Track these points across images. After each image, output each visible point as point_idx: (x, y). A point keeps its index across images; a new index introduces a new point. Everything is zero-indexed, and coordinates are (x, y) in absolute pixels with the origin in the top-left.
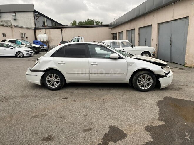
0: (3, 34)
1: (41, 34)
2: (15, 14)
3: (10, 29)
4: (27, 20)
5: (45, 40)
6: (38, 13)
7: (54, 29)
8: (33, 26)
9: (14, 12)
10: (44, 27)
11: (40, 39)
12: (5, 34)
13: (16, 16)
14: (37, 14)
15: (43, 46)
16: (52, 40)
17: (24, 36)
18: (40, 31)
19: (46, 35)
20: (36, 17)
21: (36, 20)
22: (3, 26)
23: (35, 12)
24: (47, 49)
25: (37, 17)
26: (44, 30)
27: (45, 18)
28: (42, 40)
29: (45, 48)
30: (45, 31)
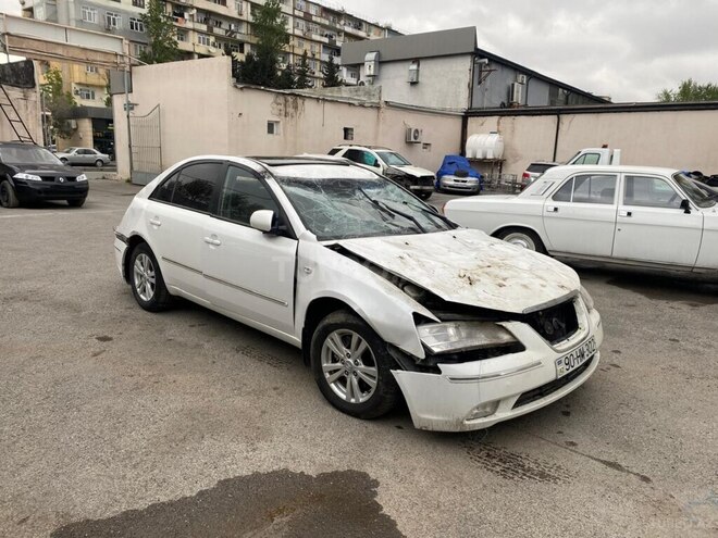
0: (346, 130)
1: (482, 133)
2: (418, 66)
3: (372, 113)
4: (449, 83)
5: (490, 156)
6: (486, 61)
7: (531, 117)
8: (463, 105)
9: (416, 60)
10: (508, 110)
11: (474, 153)
12: (352, 129)
13: (418, 70)
14: (486, 63)
15: (466, 175)
16: (517, 157)
17: (415, 138)
18: (482, 124)
19: (496, 137)
20: (481, 71)
21: (480, 83)
22: (350, 104)
23: (479, 54)
24: (474, 187)
25: (484, 74)
26: (496, 118)
27: (522, 78)
28: (479, 156)
29: (468, 184)
30: (499, 123)
